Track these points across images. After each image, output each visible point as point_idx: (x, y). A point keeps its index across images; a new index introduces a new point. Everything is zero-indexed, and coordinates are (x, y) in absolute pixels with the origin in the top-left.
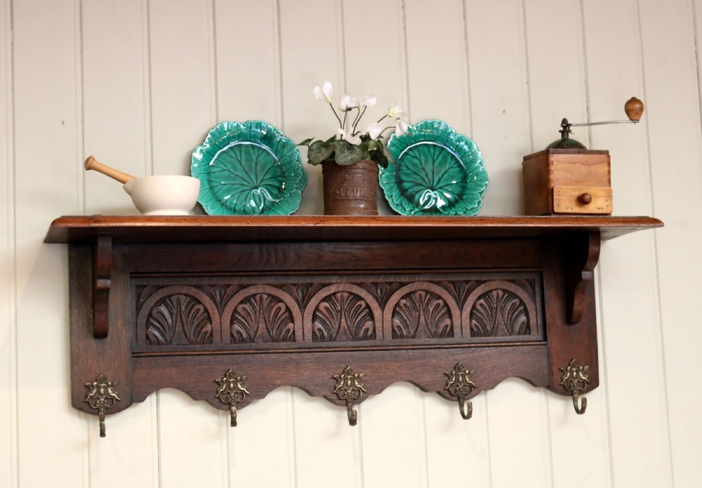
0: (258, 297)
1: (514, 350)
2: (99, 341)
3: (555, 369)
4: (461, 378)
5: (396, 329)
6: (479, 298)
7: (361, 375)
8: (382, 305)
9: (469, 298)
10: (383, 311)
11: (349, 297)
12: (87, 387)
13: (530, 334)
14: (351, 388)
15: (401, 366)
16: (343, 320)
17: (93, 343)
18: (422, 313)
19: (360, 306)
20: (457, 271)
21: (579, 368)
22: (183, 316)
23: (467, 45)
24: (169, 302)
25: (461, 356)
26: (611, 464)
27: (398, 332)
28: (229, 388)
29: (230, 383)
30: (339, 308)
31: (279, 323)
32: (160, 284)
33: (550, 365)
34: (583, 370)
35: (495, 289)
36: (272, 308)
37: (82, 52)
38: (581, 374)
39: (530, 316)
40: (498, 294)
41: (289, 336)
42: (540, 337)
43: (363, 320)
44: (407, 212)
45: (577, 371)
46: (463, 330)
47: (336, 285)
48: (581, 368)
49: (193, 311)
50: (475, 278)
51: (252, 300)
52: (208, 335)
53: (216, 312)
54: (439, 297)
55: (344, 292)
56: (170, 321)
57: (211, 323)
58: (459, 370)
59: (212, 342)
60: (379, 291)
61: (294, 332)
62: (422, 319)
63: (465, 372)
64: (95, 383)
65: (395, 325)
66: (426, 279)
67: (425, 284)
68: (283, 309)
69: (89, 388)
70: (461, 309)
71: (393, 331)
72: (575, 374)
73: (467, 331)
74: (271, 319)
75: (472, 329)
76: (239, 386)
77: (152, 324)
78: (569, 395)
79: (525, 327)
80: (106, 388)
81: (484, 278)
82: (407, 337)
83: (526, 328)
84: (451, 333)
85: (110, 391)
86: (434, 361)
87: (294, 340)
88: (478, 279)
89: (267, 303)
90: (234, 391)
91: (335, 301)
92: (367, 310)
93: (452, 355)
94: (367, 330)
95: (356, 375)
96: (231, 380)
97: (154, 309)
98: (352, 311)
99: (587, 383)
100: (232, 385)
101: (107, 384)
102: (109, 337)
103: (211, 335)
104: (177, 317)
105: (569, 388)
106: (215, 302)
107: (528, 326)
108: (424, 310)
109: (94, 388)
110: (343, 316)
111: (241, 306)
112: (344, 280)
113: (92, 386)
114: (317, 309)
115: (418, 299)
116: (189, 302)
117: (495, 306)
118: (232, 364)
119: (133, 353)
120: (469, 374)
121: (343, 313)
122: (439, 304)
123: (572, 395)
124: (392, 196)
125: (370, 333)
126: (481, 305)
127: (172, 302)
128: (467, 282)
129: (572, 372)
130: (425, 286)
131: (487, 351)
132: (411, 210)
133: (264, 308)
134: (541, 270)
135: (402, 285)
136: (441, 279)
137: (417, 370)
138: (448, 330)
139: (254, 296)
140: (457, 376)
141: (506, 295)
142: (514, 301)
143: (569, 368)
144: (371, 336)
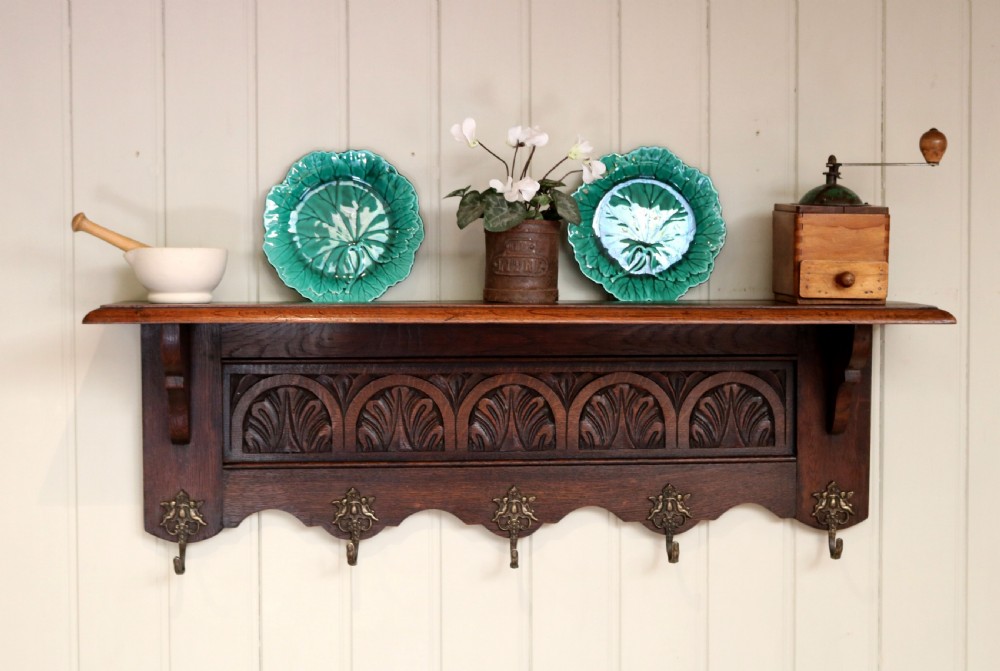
0: (395, 392)
1: (749, 468)
2: (179, 448)
3: (805, 494)
4: (670, 505)
5: (584, 435)
6: (705, 395)
7: (531, 499)
8: (567, 403)
9: (691, 395)
10: (567, 412)
11: (520, 392)
12: (164, 507)
13: (774, 445)
14: (517, 516)
15: (587, 487)
16: (512, 423)
17: (172, 450)
18: (622, 415)
19: (536, 404)
20: (674, 358)
21: (839, 494)
22: (294, 415)
23: (708, 36)
24: (274, 396)
25: (673, 474)
26: (880, 620)
27: (587, 440)
28: (351, 513)
29: (352, 506)
30: (507, 407)
31: (423, 425)
32: (263, 372)
33: (798, 491)
34: (846, 497)
35: (729, 384)
36: (414, 406)
37: (164, 55)
38: (842, 503)
39: (776, 420)
40: (731, 390)
41: (436, 443)
42: (788, 450)
43: (540, 423)
44: (604, 279)
45: (836, 498)
46: (680, 439)
47: (504, 376)
48: (843, 493)
49: (307, 408)
50: (700, 369)
51: (387, 395)
52: (326, 441)
53: (338, 410)
54: (647, 394)
55: (514, 384)
56: (275, 421)
57: (331, 425)
58: (669, 495)
59: (331, 450)
60: (563, 384)
61: (443, 438)
62: (622, 423)
63: (676, 497)
64: (174, 503)
65: (583, 430)
66: (631, 369)
67: (629, 375)
68: (430, 407)
69: (166, 510)
70: (678, 410)
71: (581, 437)
72: (833, 501)
73: (684, 440)
74: (412, 420)
75: (691, 437)
76: (364, 510)
77: (252, 425)
78: (824, 529)
79: (767, 435)
80: (187, 510)
81: (714, 367)
82: (599, 447)
83: (770, 436)
84: (662, 443)
85: (193, 513)
86: (634, 481)
87: (443, 449)
88: (704, 369)
89: (408, 399)
90: (358, 516)
91: (502, 397)
92: (546, 410)
93: (660, 474)
94: (544, 437)
95: (524, 499)
96: (354, 502)
97: (254, 405)
98: (525, 411)
99: (850, 514)
100: (354, 509)
101: (189, 503)
102: (192, 444)
103: (331, 440)
104: (284, 415)
105: (824, 521)
106: (336, 397)
107: (773, 435)
108: (625, 410)
109: (171, 509)
110: (512, 417)
111: (371, 403)
112: (515, 369)
113: (170, 506)
114: (476, 407)
115: (617, 395)
116: (302, 397)
117: (727, 407)
118: (356, 481)
119: (225, 464)
120: (682, 500)
121: (512, 413)
122: (646, 403)
123: (828, 529)
124: (584, 257)
125: (548, 440)
126: (706, 404)
127: (278, 397)
128: (688, 373)
129: (829, 499)
130: (629, 377)
131: (710, 469)
132: (612, 276)
133: (404, 406)
134: (794, 358)
135: (597, 376)
136: (651, 369)
137: (611, 492)
138: (658, 437)
139: (390, 389)
140: (665, 503)
141: (744, 391)
142: (754, 399)
143: (825, 494)
144: (550, 444)
